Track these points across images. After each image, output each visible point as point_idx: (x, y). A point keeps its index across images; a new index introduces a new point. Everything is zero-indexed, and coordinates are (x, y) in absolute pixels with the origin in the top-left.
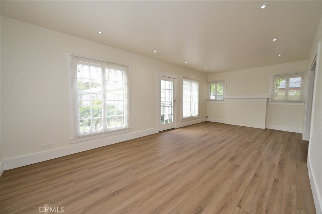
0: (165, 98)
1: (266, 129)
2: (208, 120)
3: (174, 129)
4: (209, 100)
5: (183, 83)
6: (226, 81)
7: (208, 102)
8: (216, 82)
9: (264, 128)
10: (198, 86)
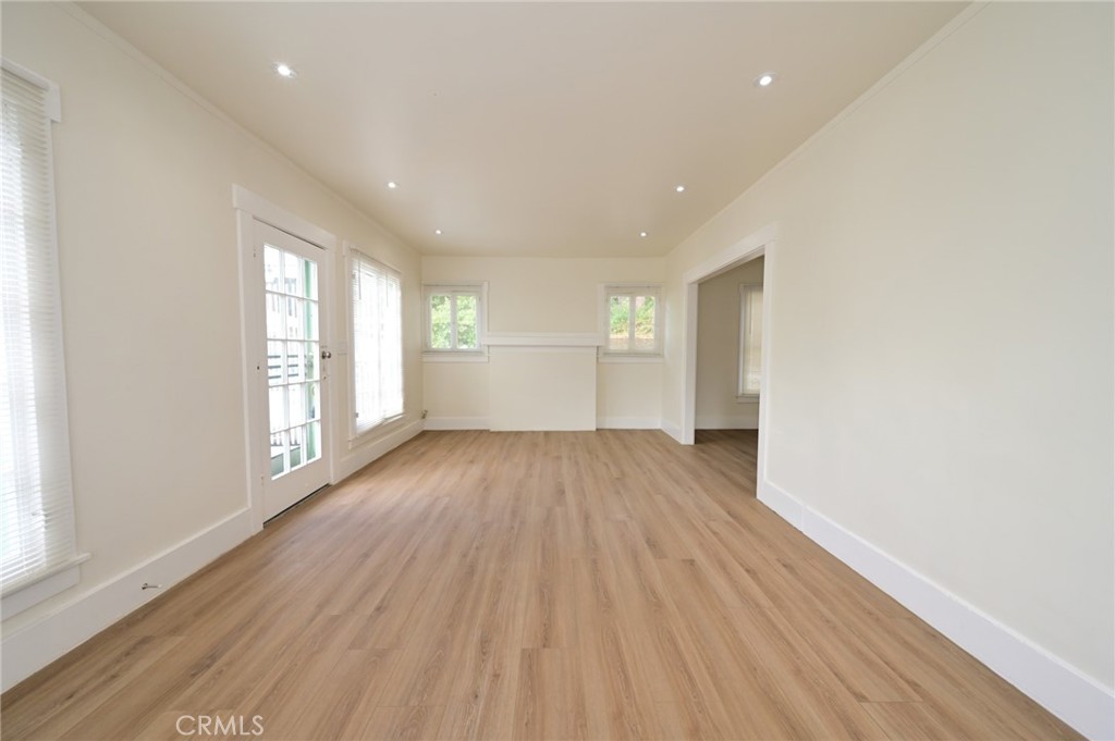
0: (285, 341)
1: (597, 430)
2: (429, 426)
3: (326, 490)
4: (427, 351)
5: (353, 276)
6: (486, 284)
7: (426, 359)
8: (456, 288)
9: (594, 429)
10: (399, 294)
